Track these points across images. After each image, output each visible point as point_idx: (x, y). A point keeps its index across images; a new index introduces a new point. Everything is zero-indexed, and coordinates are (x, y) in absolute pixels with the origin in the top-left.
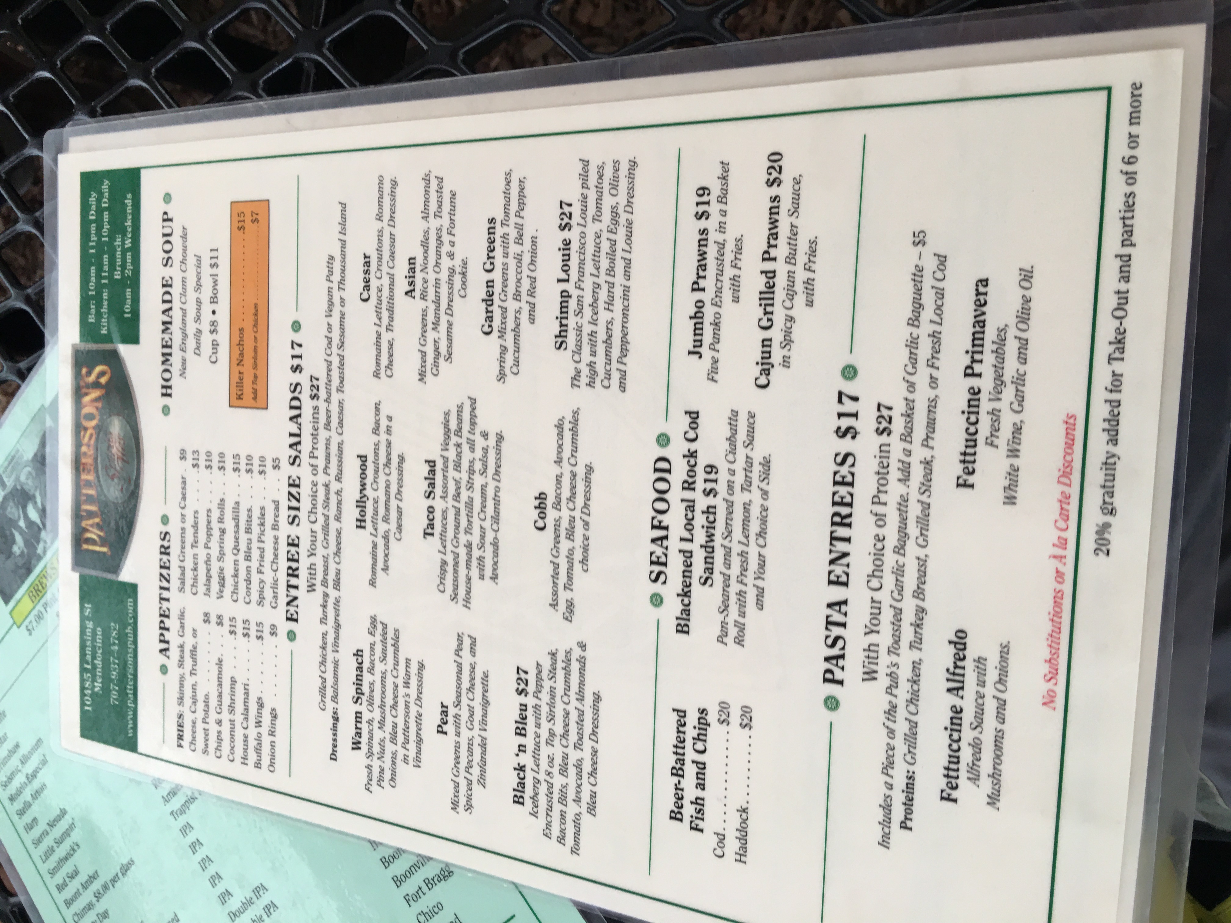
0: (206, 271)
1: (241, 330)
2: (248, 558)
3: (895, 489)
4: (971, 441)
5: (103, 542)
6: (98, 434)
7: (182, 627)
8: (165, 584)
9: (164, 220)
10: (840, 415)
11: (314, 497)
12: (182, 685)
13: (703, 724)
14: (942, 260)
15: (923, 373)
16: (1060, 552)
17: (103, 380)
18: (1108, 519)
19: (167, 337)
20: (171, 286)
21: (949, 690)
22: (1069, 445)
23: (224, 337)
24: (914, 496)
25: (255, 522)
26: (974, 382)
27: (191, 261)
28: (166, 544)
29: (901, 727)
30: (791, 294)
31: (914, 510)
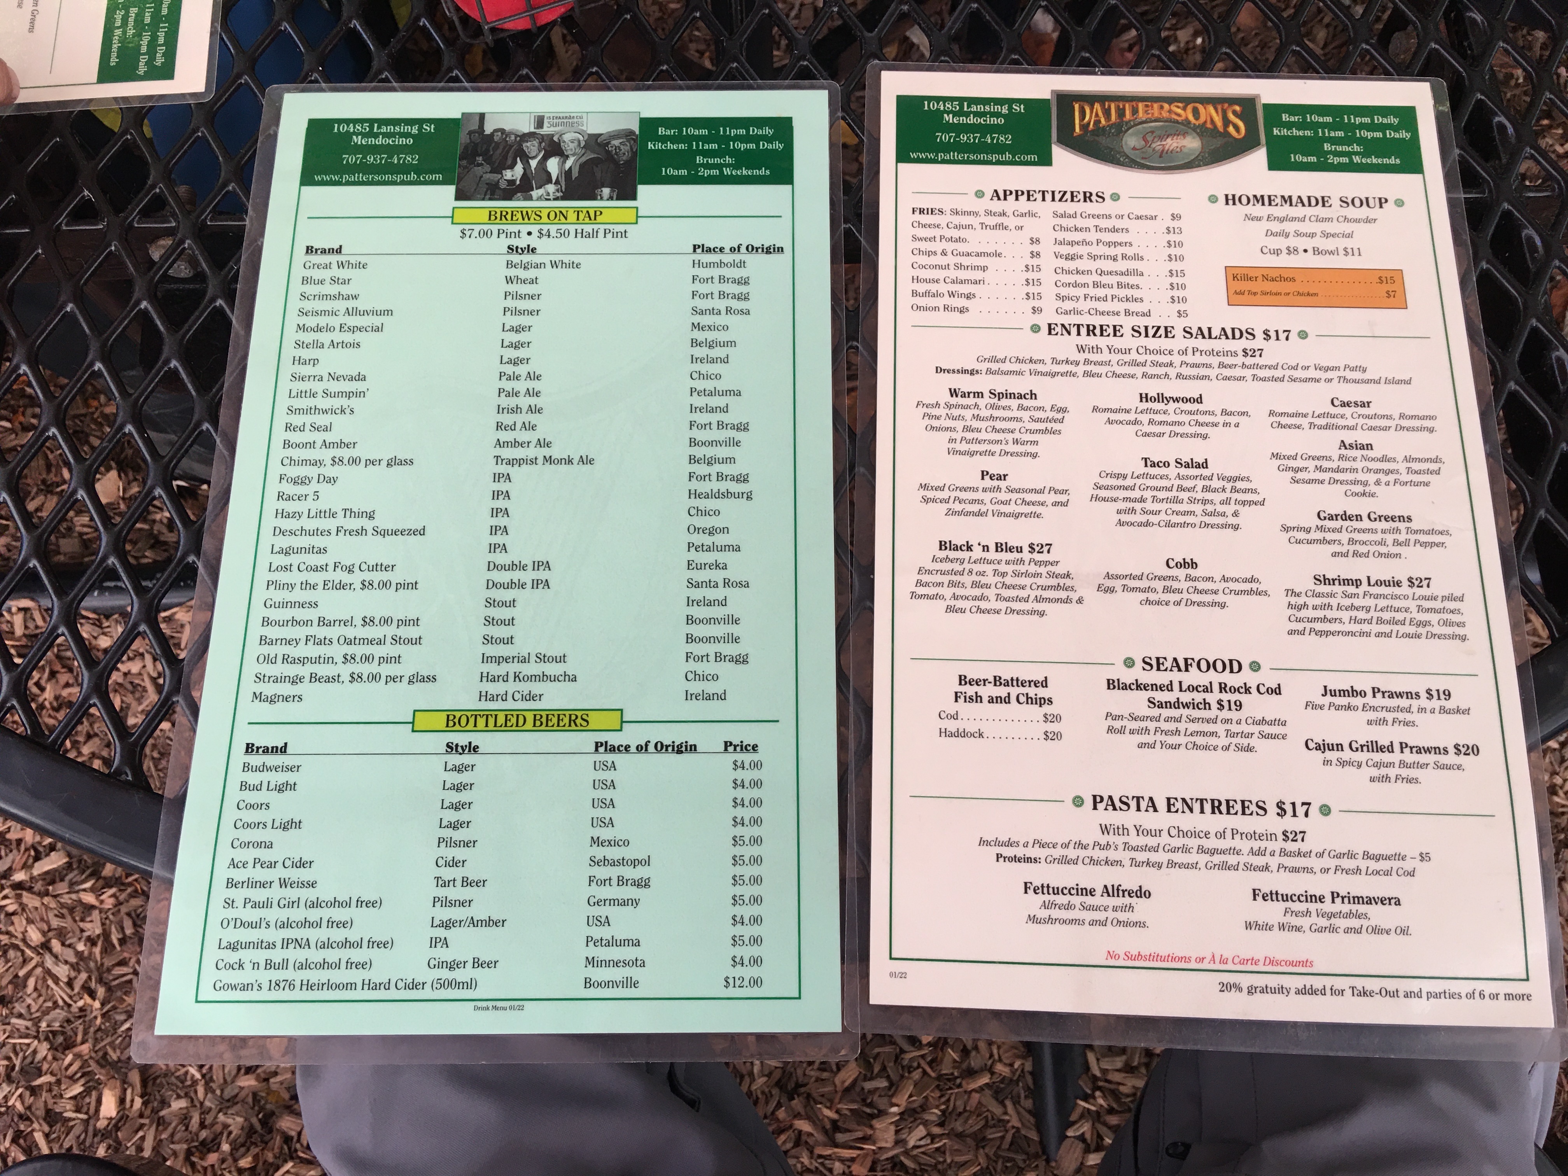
0: (1341, 243)
1: (1293, 280)
2: (1096, 285)
3: (1245, 845)
4: (1286, 898)
5: (1084, 127)
6: (1182, 123)
7: (1022, 215)
8: (1058, 196)
9: (1380, 199)
10: (1293, 804)
11: (1160, 352)
12: (969, 213)
13: (1042, 702)
14: (1411, 874)
15: (1332, 863)
16: (1217, 959)
17: (1231, 129)
18: (1245, 991)
19: (1278, 200)
20: (1324, 205)
21: (1106, 887)
22: (1292, 964)
23: (1284, 261)
24: (1242, 859)
25: (1129, 292)
26: (1328, 898)
27: (1347, 228)
28: (1094, 198)
29: (1072, 853)
30: (1377, 765)
31: (1232, 860)
